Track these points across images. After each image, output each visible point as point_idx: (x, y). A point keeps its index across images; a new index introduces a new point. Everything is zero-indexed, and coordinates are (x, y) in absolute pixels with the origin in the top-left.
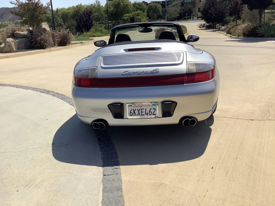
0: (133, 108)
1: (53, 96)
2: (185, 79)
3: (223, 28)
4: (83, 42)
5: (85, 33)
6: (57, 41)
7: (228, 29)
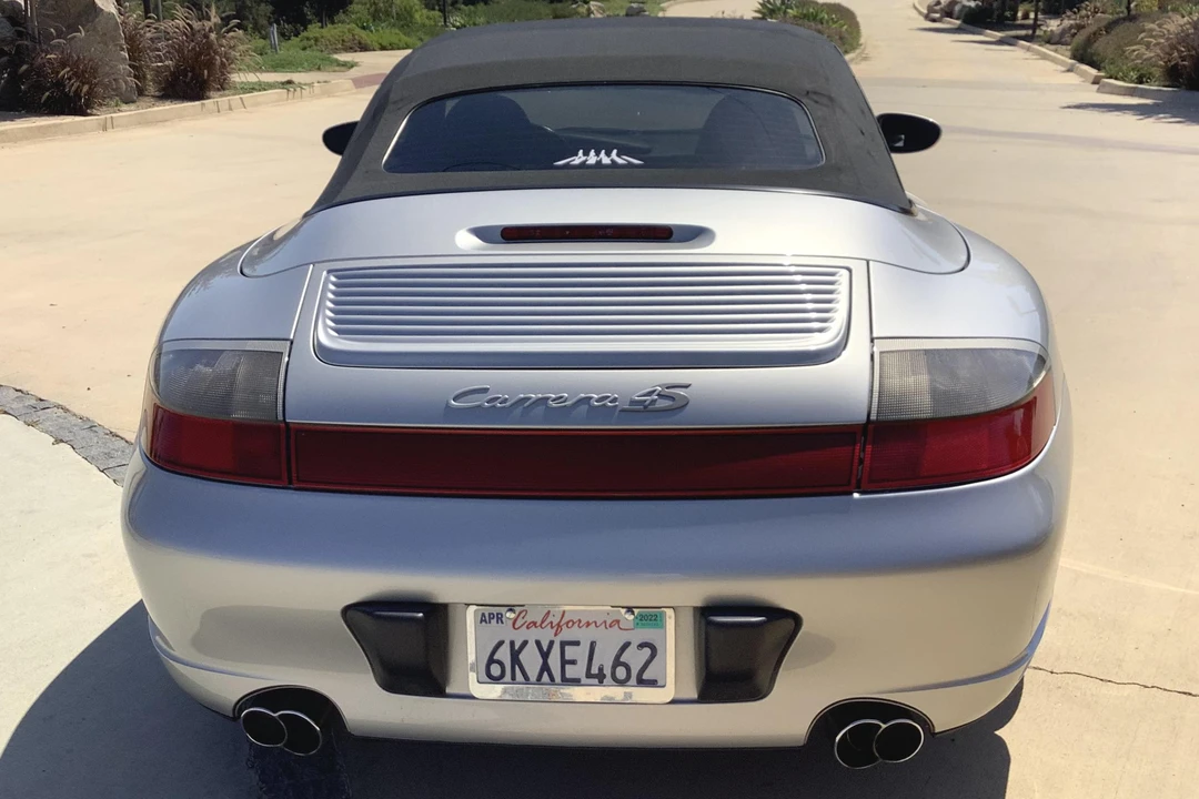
0: (505, 632)
1: (58, 441)
2: (861, 461)
3: (1053, 25)
4: (297, 77)
5: (314, 30)
6: (158, 71)
7: (1081, 37)
